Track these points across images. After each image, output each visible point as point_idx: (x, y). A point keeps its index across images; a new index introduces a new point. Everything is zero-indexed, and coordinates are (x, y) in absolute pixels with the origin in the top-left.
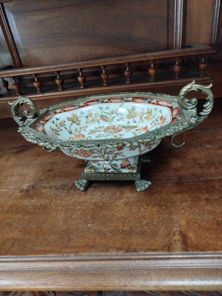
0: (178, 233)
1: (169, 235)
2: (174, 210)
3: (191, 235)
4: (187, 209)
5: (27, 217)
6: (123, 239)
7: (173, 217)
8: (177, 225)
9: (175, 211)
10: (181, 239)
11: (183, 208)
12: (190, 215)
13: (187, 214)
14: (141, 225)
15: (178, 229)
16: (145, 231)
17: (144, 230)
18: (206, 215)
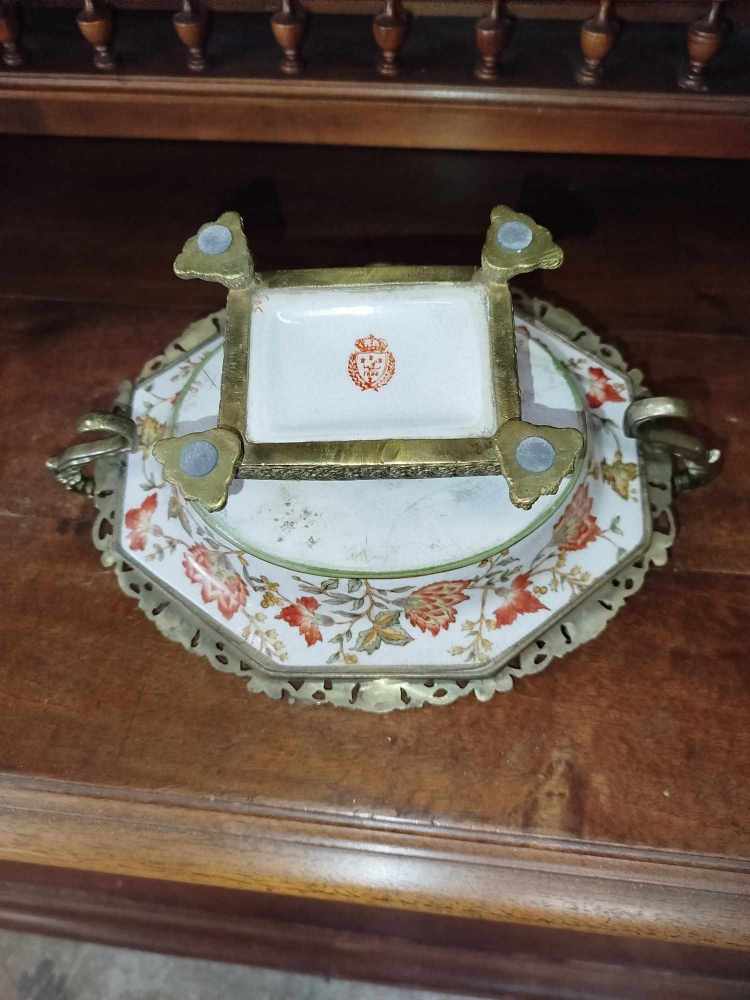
0: (561, 769)
1: (534, 772)
2: (564, 683)
3: (598, 780)
4: (606, 682)
5: (90, 640)
6: (393, 770)
7: (558, 708)
8: (565, 742)
9: (569, 686)
10: (567, 792)
11: (594, 680)
12: (611, 707)
13: (604, 703)
14: (453, 725)
15: (566, 756)
16: (464, 749)
17: (460, 744)
18: (661, 714)
